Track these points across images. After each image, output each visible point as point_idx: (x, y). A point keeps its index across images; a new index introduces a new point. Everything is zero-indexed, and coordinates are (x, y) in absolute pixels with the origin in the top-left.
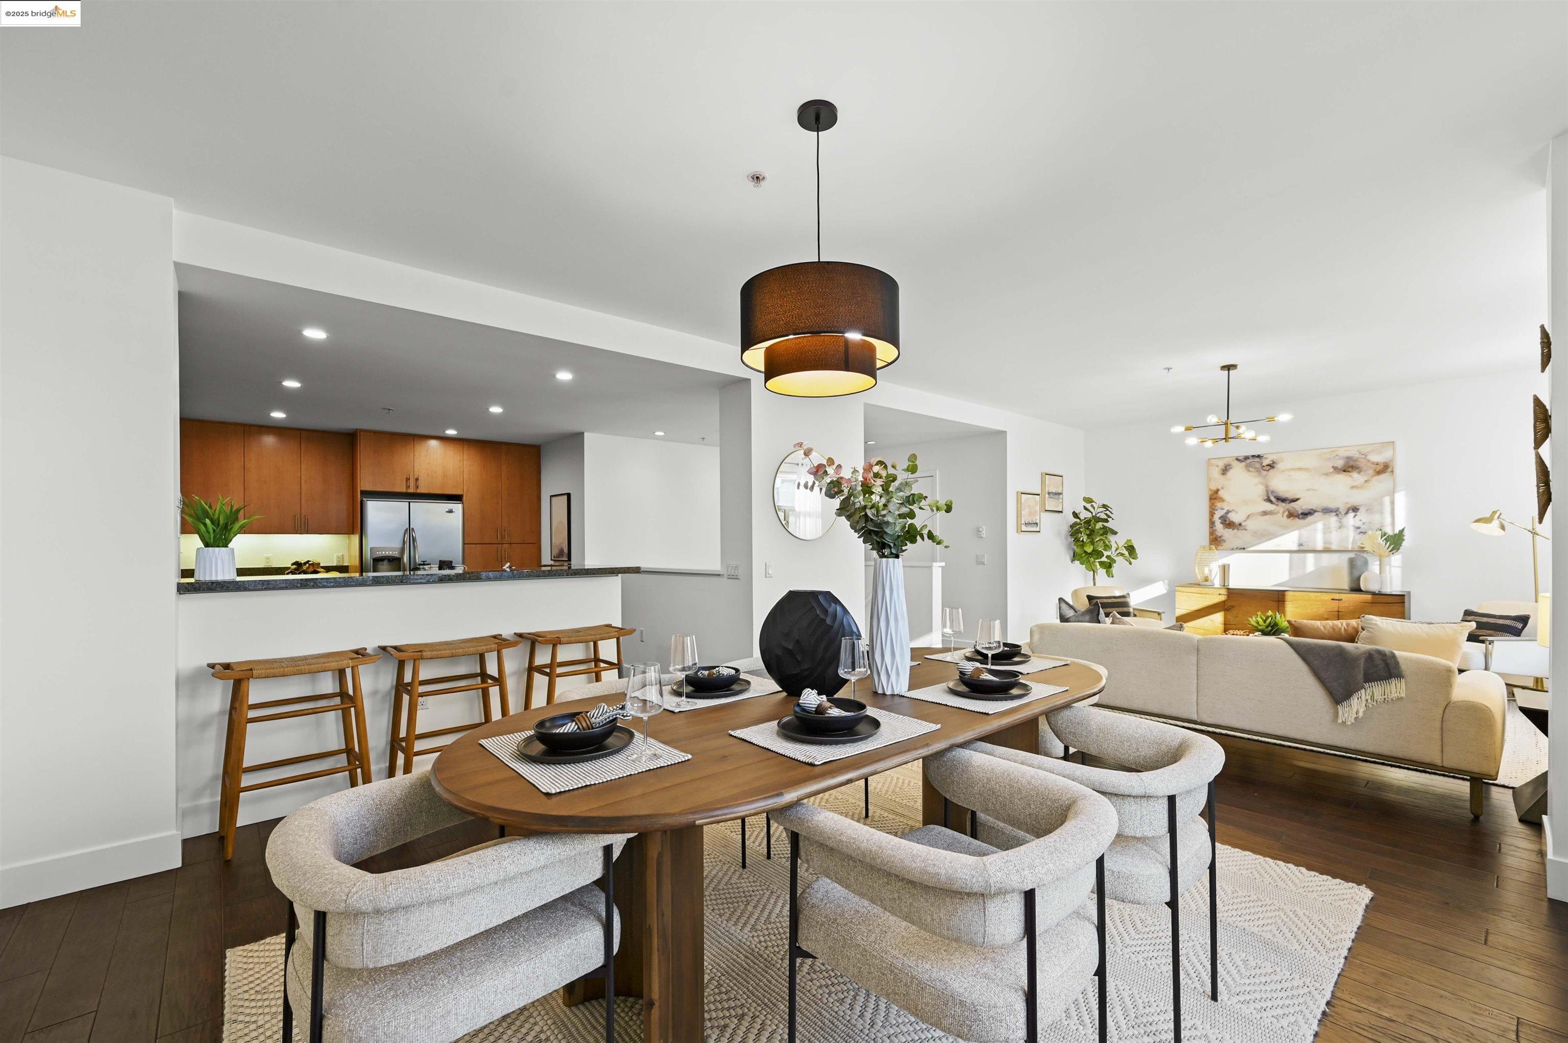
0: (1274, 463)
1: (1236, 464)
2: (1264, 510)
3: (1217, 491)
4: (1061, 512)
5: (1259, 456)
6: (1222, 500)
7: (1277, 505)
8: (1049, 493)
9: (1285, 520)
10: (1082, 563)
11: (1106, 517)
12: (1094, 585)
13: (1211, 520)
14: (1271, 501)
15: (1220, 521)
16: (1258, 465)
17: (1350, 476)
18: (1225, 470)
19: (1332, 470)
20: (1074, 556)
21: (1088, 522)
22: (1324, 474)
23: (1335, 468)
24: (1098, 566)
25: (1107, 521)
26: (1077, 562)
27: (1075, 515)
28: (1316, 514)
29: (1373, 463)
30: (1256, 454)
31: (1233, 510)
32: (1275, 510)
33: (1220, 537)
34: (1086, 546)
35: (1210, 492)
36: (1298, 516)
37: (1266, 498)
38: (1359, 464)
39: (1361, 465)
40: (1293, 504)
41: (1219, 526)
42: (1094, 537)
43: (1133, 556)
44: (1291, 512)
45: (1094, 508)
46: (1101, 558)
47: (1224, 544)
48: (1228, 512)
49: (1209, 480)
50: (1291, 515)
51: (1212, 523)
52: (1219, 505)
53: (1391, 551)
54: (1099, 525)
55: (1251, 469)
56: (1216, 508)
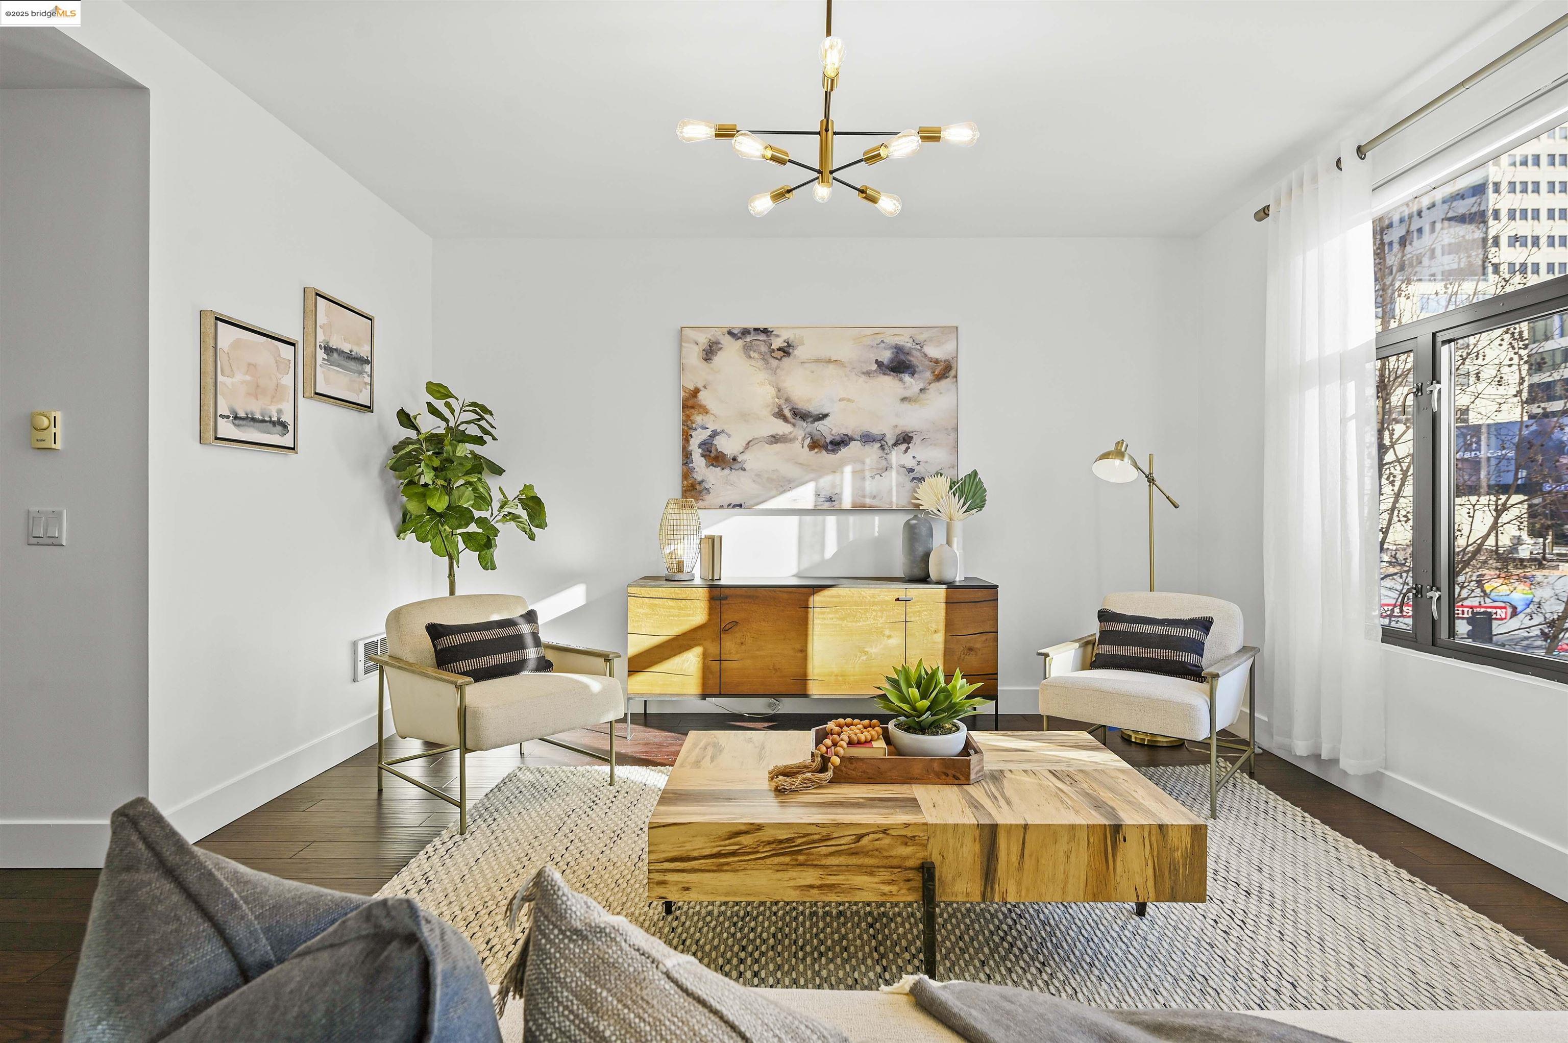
0: (789, 345)
1: (726, 340)
2: (774, 433)
3: (696, 391)
4: (369, 408)
5: (765, 331)
6: (705, 411)
7: (794, 425)
8: (328, 350)
9: (805, 454)
10: (422, 539)
11: (480, 434)
12: (452, 592)
13: (684, 449)
14: (785, 419)
15: (700, 451)
16: (764, 349)
17: (901, 380)
18: (710, 352)
19: (875, 367)
20: (404, 521)
21: (435, 440)
22: (863, 373)
23: (879, 364)
24: (461, 546)
25: (480, 441)
26: (411, 537)
27: (405, 419)
28: (853, 443)
29: (931, 360)
30: (761, 326)
31: (723, 431)
32: (791, 433)
33: (701, 483)
34: (432, 496)
35: (683, 394)
36: (825, 447)
37: (777, 410)
38: (912, 359)
39: (915, 361)
40: (819, 425)
41: (698, 461)
42: (450, 475)
43: (537, 522)
44: (815, 438)
45: (452, 412)
46: (467, 525)
47: (707, 497)
48: (715, 434)
49: (682, 368)
50: (815, 445)
51: (687, 456)
52: (699, 419)
53: (966, 511)
54: (464, 449)
55: (752, 354)
56: (694, 426)
